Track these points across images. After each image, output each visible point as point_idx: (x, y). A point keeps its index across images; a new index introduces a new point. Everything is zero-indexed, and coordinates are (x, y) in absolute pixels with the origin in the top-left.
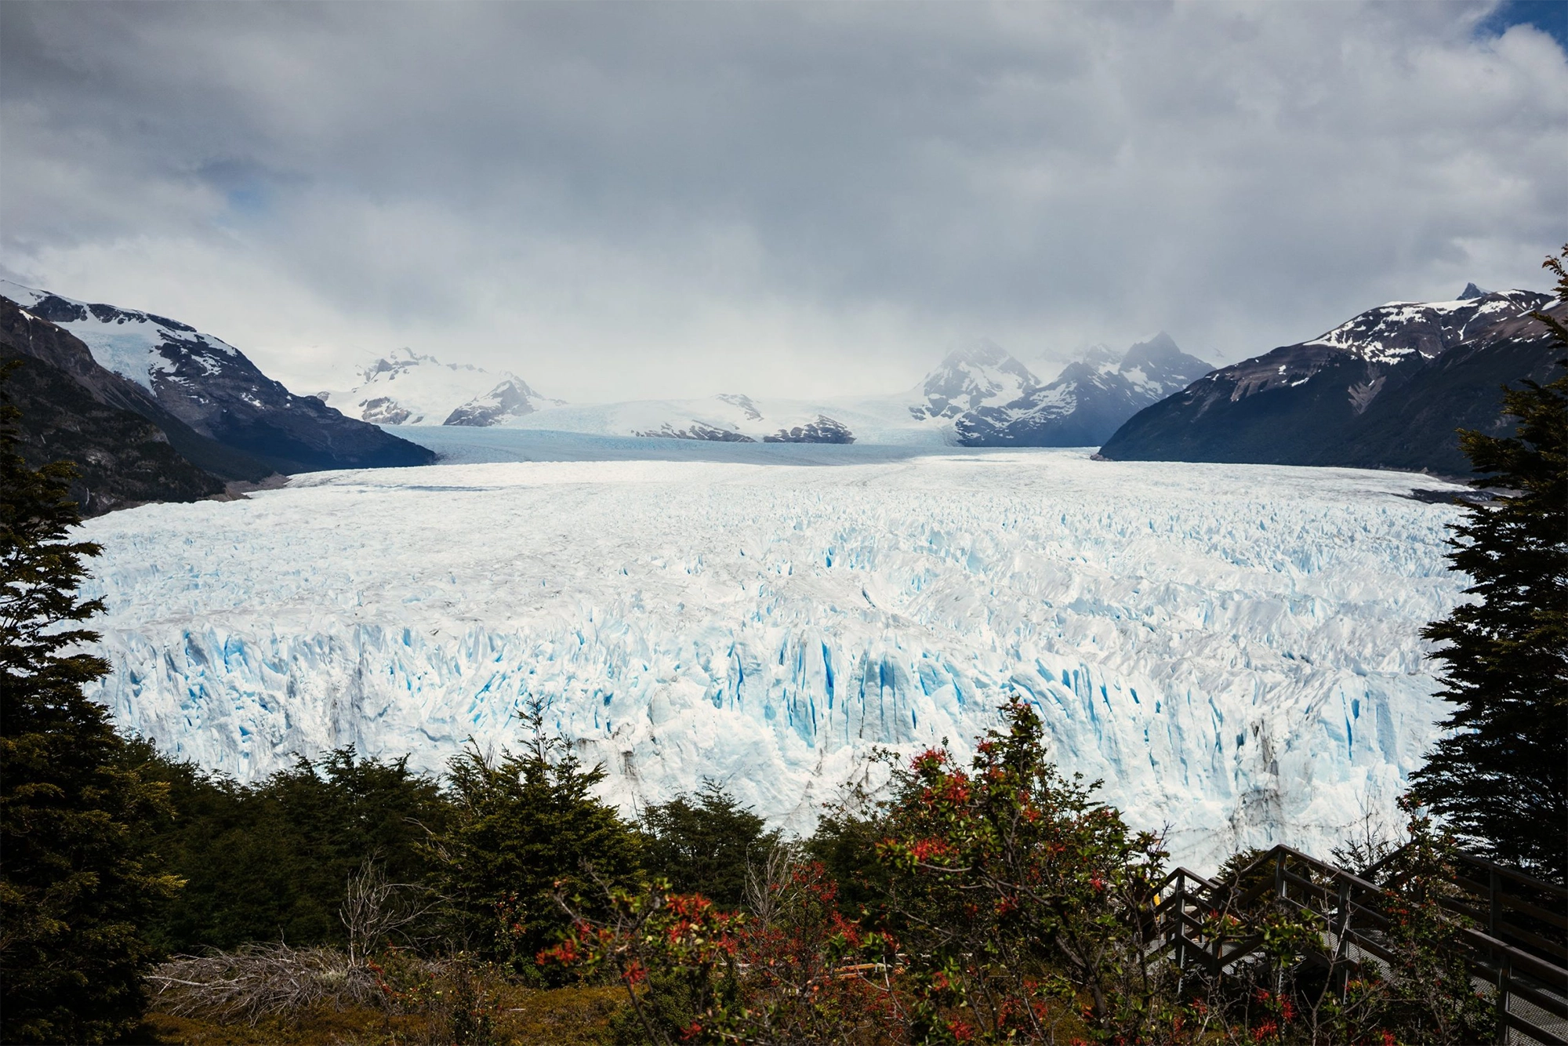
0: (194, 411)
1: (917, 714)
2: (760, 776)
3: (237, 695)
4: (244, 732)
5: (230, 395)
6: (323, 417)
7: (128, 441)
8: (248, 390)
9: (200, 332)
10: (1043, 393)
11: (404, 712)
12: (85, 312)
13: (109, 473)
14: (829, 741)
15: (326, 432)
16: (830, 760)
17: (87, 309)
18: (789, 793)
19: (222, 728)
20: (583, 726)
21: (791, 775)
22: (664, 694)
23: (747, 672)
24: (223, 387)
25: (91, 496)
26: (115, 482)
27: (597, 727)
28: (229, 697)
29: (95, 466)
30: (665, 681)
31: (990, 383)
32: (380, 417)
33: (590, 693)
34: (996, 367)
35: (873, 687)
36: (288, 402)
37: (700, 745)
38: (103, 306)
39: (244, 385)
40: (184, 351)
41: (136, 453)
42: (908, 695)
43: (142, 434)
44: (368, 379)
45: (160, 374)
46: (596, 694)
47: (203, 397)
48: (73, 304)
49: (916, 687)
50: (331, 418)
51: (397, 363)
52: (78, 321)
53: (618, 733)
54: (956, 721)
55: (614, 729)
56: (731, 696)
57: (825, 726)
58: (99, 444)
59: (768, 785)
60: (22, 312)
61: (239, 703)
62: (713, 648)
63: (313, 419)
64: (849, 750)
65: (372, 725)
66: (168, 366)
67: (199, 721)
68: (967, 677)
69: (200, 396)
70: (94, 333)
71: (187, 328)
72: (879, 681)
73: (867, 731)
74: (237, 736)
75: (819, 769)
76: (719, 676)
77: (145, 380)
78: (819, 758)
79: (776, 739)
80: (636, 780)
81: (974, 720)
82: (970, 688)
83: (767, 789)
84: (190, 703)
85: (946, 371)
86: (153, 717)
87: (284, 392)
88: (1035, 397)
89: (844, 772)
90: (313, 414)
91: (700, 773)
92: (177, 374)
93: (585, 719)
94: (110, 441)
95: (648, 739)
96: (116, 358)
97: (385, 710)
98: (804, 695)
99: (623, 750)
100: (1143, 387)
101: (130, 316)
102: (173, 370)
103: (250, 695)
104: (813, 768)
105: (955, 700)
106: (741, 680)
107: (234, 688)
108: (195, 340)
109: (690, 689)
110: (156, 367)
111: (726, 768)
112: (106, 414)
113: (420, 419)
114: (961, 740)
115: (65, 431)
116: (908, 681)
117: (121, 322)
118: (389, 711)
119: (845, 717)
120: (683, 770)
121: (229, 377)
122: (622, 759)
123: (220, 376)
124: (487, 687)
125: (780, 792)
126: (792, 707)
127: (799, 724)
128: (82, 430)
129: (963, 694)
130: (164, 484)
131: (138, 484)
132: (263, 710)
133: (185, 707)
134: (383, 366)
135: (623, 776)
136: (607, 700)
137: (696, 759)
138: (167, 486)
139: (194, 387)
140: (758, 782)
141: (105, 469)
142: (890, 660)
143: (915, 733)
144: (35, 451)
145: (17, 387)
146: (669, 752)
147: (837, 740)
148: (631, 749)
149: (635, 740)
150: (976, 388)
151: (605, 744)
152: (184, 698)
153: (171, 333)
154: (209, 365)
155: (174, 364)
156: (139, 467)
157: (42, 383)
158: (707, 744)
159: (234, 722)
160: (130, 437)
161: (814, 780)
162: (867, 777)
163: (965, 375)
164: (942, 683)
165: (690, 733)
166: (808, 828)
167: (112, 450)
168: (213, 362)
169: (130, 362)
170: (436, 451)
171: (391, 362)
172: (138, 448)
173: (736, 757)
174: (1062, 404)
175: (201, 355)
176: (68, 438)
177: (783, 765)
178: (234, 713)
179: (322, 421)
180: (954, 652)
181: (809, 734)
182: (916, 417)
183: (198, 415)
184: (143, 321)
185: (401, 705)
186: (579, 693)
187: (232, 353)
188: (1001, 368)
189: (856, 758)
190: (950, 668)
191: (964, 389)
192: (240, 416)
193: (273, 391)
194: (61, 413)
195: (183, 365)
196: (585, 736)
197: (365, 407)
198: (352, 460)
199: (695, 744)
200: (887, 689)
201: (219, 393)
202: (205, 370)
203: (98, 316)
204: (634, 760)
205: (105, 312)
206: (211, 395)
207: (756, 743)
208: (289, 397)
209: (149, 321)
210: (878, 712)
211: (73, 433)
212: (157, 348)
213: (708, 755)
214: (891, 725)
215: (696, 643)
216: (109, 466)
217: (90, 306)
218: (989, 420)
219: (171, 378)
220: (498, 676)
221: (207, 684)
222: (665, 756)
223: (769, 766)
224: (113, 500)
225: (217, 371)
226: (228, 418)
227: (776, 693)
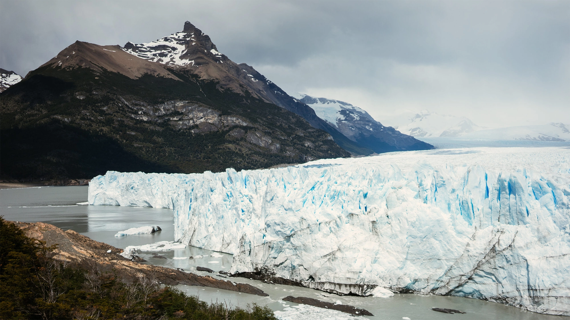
0: (349, 133)
1: (529, 209)
2: (441, 238)
3: (242, 196)
4: (243, 211)
5: (362, 127)
6: (394, 134)
7: (319, 139)
8: (368, 125)
9: (354, 106)
11: (279, 198)
12: (317, 101)
13: (312, 149)
14: (482, 223)
15: (394, 139)
16: (480, 232)
17: (318, 99)
18: (457, 248)
19: (236, 209)
20: (352, 207)
21: (460, 239)
22: (395, 194)
23: (439, 185)
24: (360, 124)
25: (305, 157)
26: (313, 152)
27: (360, 208)
28: (239, 197)
29: (307, 147)
30: (395, 188)
32: (416, 134)
33: (357, 192)
35: (505, 195)
36: (382, 128)
37: (409, 220)
38: (323, 98)
39: (367, 123)
40: (348, 112)
41: (321, 143)
42: (523, 198)
43: (324, 137)
44: (413, 121)
45: (340, 120)
46: (359, 192)
47: (353, 128)
48: (313, 98)
49: (530, 195)
50: (396, 134)
51: (423, 115)
52: (315, 104)
53: (370, 212)
54: (552, 214)
55: (368, 210)
56: (431, 198)
57: (480, 214)
58: (309, 140)
59: (446, 243)
60: (294, 100)
61: (242, 199)
62: (426, 174)
63: (390, 135)
64: (491, 227)
65: (269, 204)
66: (342, 117)
67: (230, 207)
68: (559, 189)
69: (352, 127)
70: (319, 107)
71: (350, 105)
72: (507, 191)
73: (502, 218)
74: (240, 212)
75: (474, 236)
76: (427, 188)
77: (334, 122)
78: (474, 231)
79: (451, 220)
80: (378, 235)
81: (562, 213)
82: (561, 195)
83: (445, 245)
84: (227, 199)
86: (215, 205)
87: (381, 125)
89: (487, 239)
90: (390, 133)
91: (409, 234)
92: (345, 120)
93: (354, 204)
94: (313, 139)
95: (385, 216)
96: (326, 115)
97: (273, 198)
98: (468, 197)
99: (372, 220)
101: (331, 101)
102: (344, 119)
103: (246, 196)
104: (470, 236)
105: (552, 202)
106: (436, 190)
107: (241, 193)
108: (352, 108)
109: (409, 193)
110: (338, 118)
111: (423, 232)
112: (313, 130)
113: (431, 135)
114: (555, 225)
115: (298, 136)
116: (523, 191)
117: (328, 103)
118: (274, 198)
119: (490, 210)
120: (401, 232)
121: (362, 121)
122: (371, 225)
123: (359, 120)
124: (313, 188)
125: (452, 247)
126: (461, 204)
127: (465, 213)
128: (304, 135)
129: (557, 199)
130: (330, 153)
131: (321, 153)
132: (249, 202)
133: (225, 200)
134: (418, 116)
135: (371, 233)
136: (365, 196)
137: (407, 227)
138: (331, 154)
139: (351, 124)
140: (440, 241)
141: (311, 148)
142: (513, 179)
143: (527, 219)
144: (288, 142)
145: (285, 121)
146: (394, 222)
147: (486, 223)
148: (375, 220)
149: (378, 215)
151: (363, 217)
152: (225, 197)
153: (344, 107)
154: (356, 117)
155: (344, 117)
156: (322, 148)
157: (293, 120)
158: (413, 219)
159: (240, 207)
160: (320, 138)
161: (471, 242)
162: (499, 242)
164: (545, 193)
165: (405, 213)
166: (467, 267)
167: (313, 142)
168: (357, 116)
169: (330, 116)
170: (434, 146)
171: (420, 114)
172: (323, 141)
173: (427, 227)
175: (353, 113)
176: (299, 138)
177: (454, 234)
178: (240, 203)
179: (393, 135)
180: (558, 179)
181: (470, 219)
183: (351, 134)
184: (335, 102)
185: (278, 195)
186: (352, 192)
187: (364, 112)
189: (494, 232)
190: (549, 184)
192: (365, 134)
193: (377, 126)
194: (298, 130)
195: (347, 117)
196: (353, 212)
197: (411, 131)
198: (403, 149)
199: (407, 219)
200: (512, 196)
201: (358, 126)
202: (354, 118)
203: (321, 102)
204: (377, 226)
205: (323, 100)
206: (356, 127)
207: (438, 221)
208: (382, 127)
209: (337, 102)
210: (508, 208)
211: (301, 136)
212: (339, 111)
213: (413, 225)
214: (514, 215)
215: (416, 172)
216: (312, 147)
217: (319, 98)
219: (343, 122)
220: (318, 183)
221: (232, 192)
222: (392, 225)
223: (446, 233)
224: (312, 159)
225: (358, 119)
226: (361, 135)
227: (453, 196)
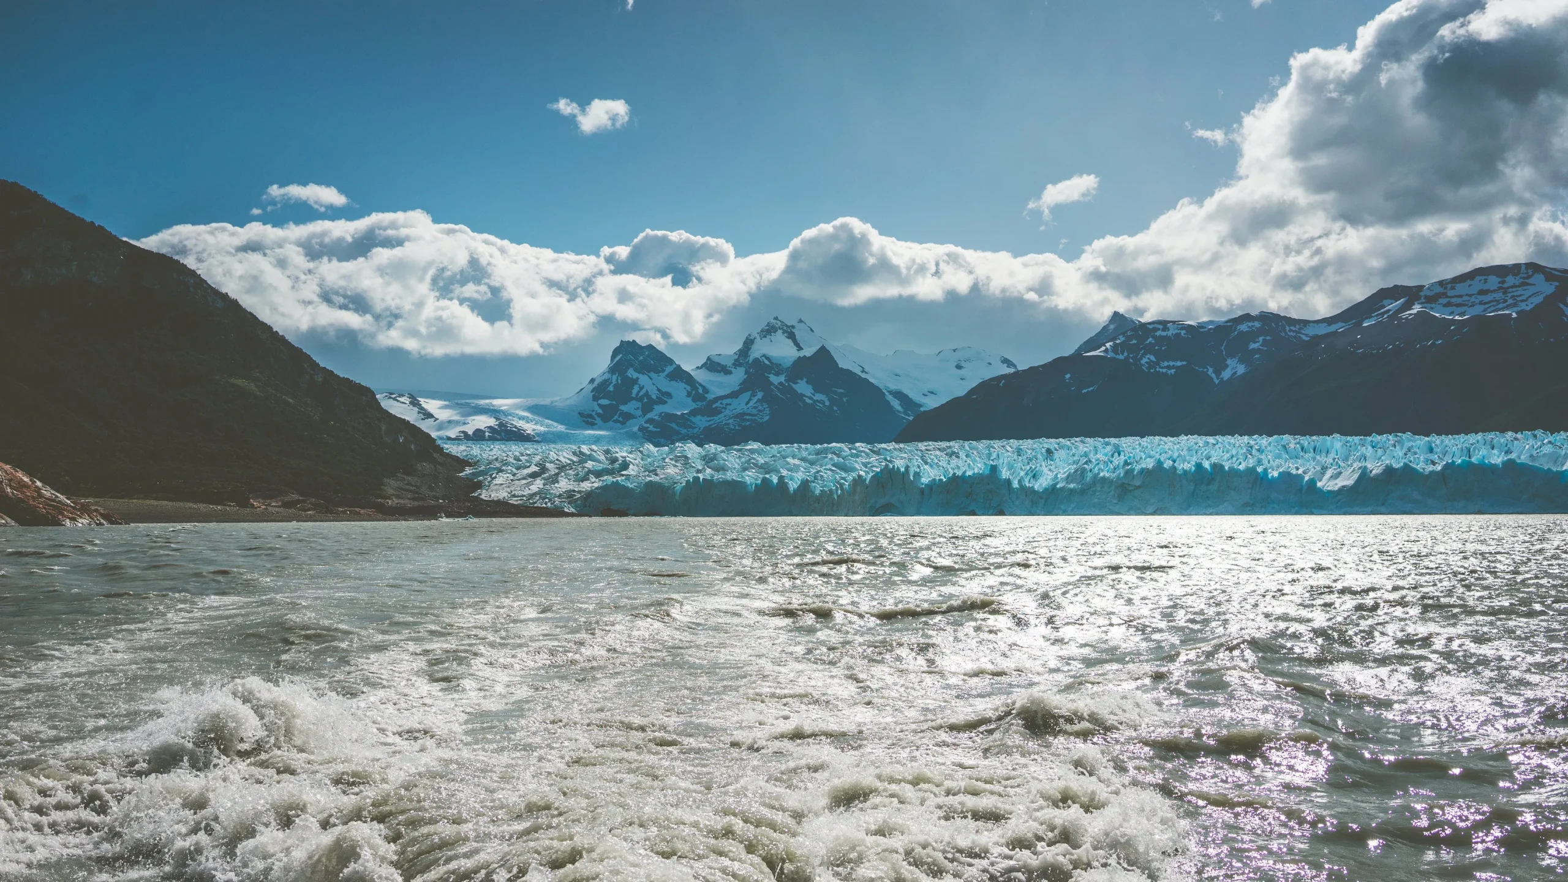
10: (725, 401)
31: (659, 390)
34: (663, 375)
85: (615, 377)
88: (717, 404)
100: (811, 398)
150: (647, 394)
163: (635, 381)
174: (754, 411)
182: (587, 423)
188: (668, 376)
191: (634, 395)
218: (674, 425)
